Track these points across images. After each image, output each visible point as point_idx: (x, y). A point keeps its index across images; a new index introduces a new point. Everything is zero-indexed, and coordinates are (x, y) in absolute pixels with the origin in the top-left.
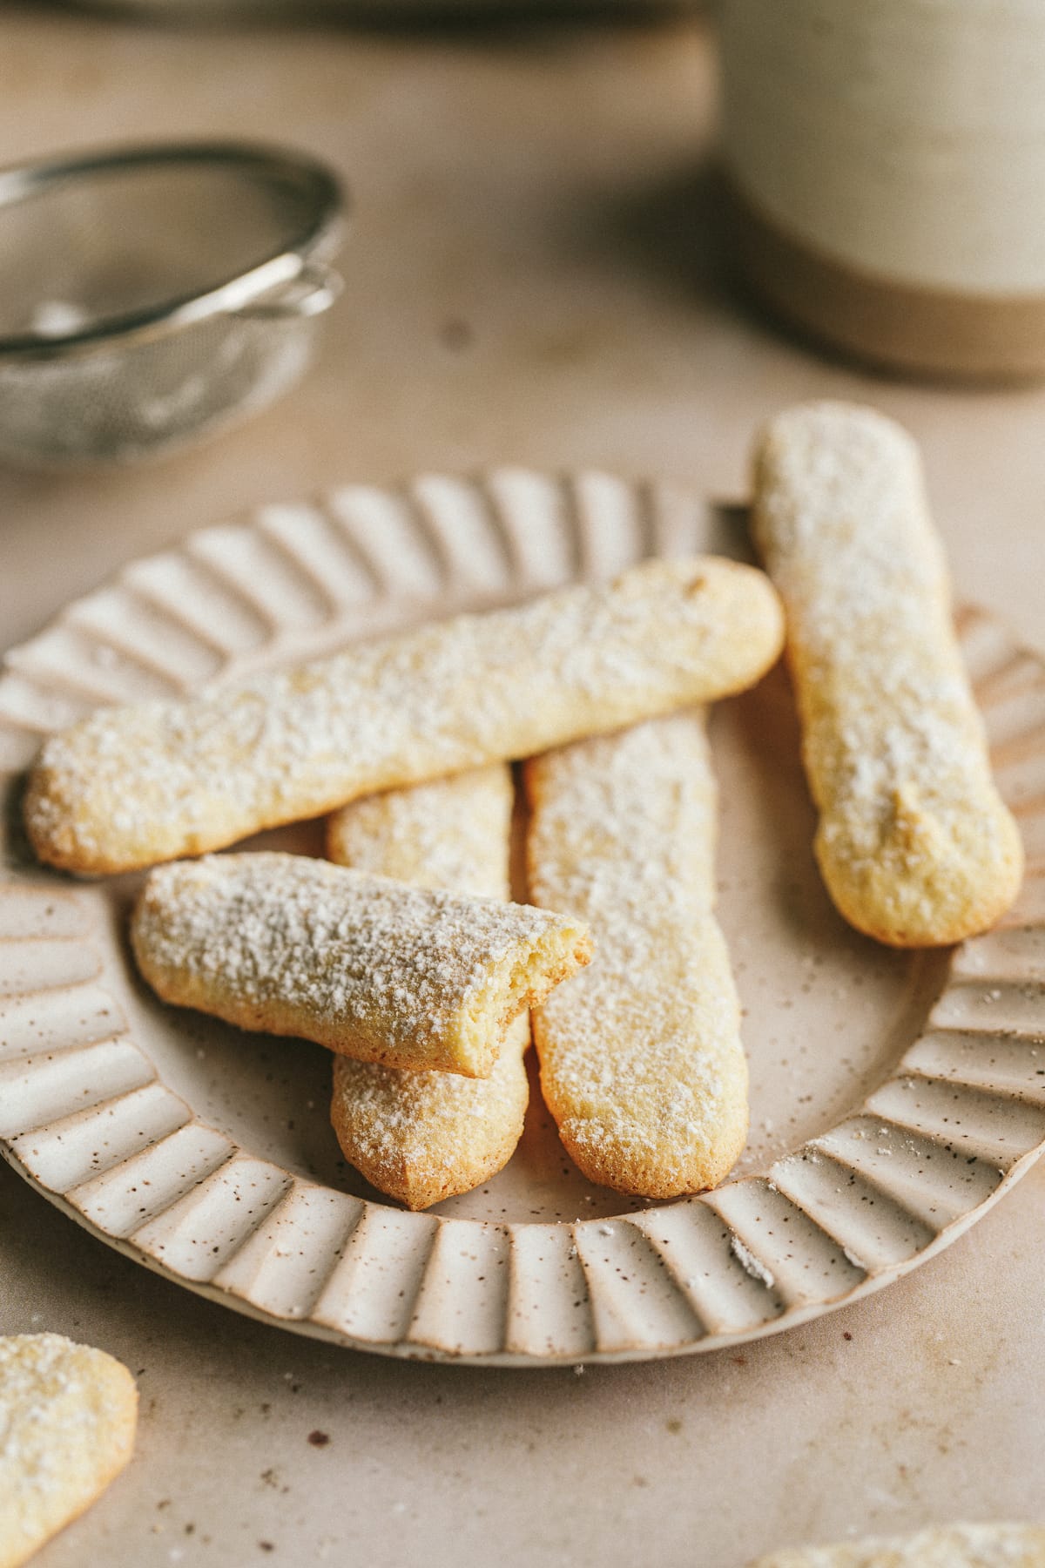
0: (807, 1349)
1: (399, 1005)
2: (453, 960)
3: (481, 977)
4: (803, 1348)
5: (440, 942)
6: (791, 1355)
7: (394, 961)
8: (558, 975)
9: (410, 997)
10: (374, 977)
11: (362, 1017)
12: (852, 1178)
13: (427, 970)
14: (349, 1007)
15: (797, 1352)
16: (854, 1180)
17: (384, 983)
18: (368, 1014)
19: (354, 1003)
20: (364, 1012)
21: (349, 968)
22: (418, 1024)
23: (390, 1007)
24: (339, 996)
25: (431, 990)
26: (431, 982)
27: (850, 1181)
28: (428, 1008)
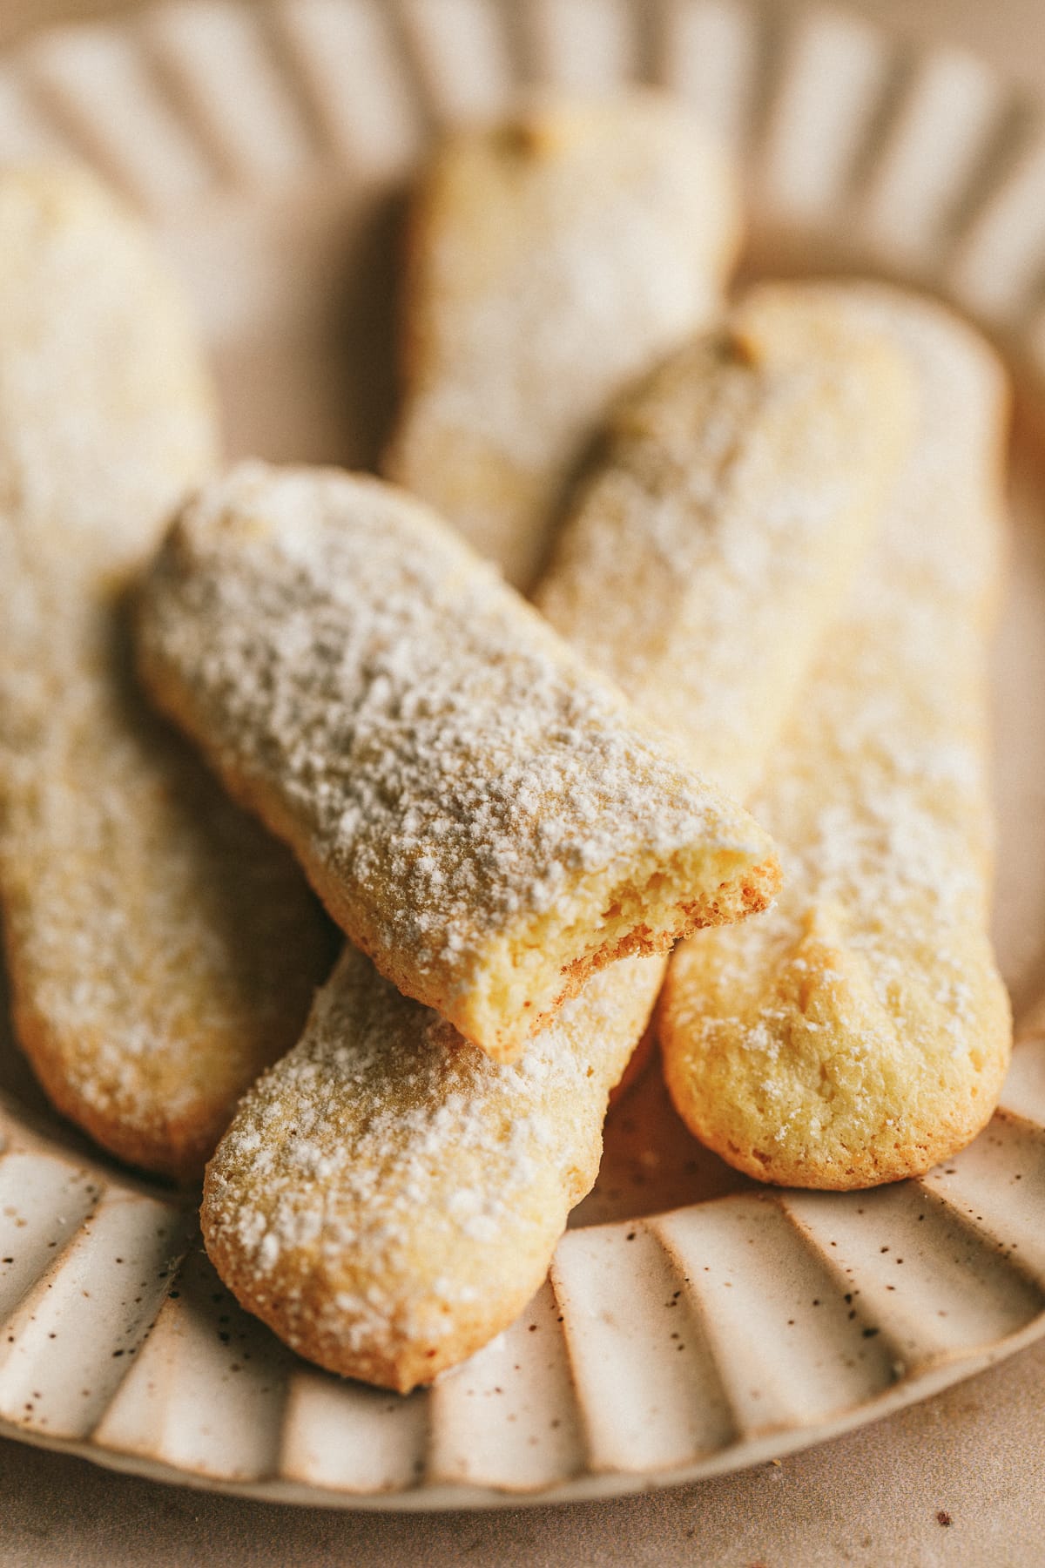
0: (875, 1544)
1: (417, 885)
2: (526, 842)
3: (552, 890)
4: (867, 1543)
5: (525, 797)
6: (847, 1556)
7: (445, 800)
8: (702, 915)
9: (438, 878)
10: (407, 816)
11: (361, 879)
12: (676, 1295)
13: (482, 842)
14: (353, 853)
15: (856, 1551)
16: (678, 1300)
17: (416, 835)
18: (370, 879)
19: (361, 847)
20: (367, 872)
21: (384, 780)
22: (427, 933)
23: (404, 882)
24: (350, 822)
25: (472, 881)
26: (478, 865)
27: (670, 1299)
28: (453, 912)
